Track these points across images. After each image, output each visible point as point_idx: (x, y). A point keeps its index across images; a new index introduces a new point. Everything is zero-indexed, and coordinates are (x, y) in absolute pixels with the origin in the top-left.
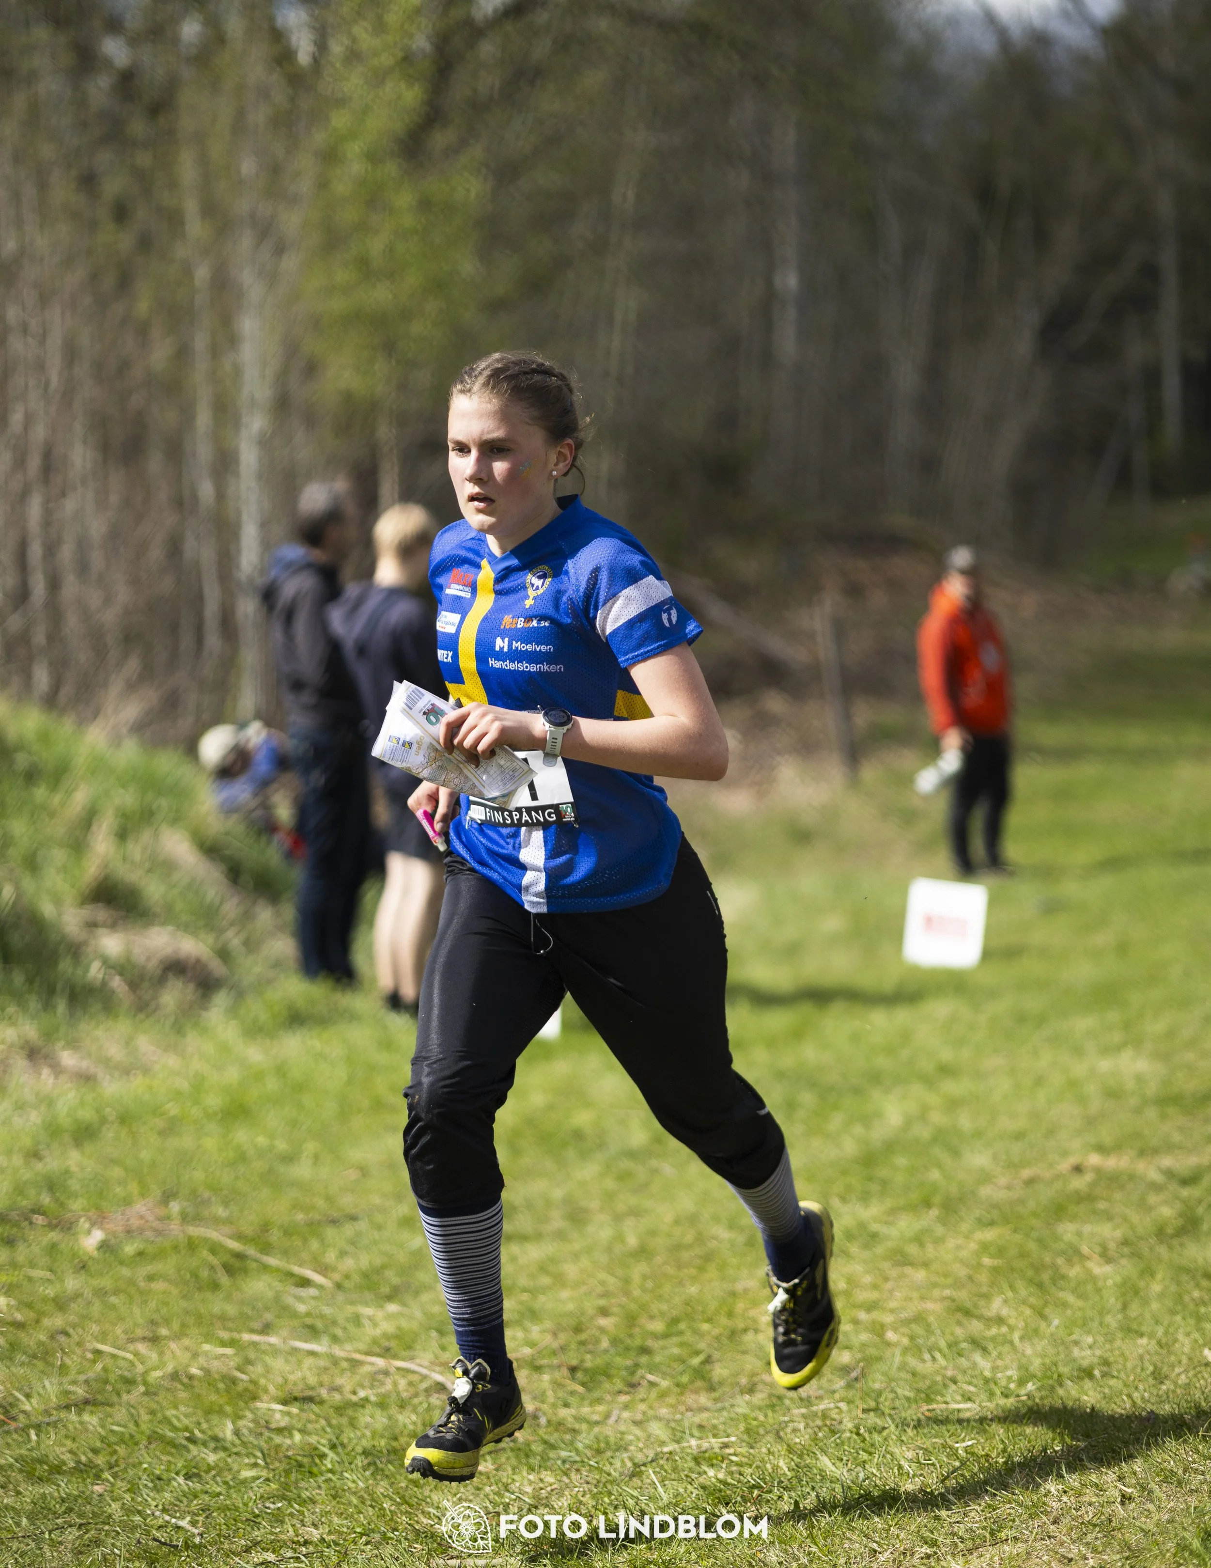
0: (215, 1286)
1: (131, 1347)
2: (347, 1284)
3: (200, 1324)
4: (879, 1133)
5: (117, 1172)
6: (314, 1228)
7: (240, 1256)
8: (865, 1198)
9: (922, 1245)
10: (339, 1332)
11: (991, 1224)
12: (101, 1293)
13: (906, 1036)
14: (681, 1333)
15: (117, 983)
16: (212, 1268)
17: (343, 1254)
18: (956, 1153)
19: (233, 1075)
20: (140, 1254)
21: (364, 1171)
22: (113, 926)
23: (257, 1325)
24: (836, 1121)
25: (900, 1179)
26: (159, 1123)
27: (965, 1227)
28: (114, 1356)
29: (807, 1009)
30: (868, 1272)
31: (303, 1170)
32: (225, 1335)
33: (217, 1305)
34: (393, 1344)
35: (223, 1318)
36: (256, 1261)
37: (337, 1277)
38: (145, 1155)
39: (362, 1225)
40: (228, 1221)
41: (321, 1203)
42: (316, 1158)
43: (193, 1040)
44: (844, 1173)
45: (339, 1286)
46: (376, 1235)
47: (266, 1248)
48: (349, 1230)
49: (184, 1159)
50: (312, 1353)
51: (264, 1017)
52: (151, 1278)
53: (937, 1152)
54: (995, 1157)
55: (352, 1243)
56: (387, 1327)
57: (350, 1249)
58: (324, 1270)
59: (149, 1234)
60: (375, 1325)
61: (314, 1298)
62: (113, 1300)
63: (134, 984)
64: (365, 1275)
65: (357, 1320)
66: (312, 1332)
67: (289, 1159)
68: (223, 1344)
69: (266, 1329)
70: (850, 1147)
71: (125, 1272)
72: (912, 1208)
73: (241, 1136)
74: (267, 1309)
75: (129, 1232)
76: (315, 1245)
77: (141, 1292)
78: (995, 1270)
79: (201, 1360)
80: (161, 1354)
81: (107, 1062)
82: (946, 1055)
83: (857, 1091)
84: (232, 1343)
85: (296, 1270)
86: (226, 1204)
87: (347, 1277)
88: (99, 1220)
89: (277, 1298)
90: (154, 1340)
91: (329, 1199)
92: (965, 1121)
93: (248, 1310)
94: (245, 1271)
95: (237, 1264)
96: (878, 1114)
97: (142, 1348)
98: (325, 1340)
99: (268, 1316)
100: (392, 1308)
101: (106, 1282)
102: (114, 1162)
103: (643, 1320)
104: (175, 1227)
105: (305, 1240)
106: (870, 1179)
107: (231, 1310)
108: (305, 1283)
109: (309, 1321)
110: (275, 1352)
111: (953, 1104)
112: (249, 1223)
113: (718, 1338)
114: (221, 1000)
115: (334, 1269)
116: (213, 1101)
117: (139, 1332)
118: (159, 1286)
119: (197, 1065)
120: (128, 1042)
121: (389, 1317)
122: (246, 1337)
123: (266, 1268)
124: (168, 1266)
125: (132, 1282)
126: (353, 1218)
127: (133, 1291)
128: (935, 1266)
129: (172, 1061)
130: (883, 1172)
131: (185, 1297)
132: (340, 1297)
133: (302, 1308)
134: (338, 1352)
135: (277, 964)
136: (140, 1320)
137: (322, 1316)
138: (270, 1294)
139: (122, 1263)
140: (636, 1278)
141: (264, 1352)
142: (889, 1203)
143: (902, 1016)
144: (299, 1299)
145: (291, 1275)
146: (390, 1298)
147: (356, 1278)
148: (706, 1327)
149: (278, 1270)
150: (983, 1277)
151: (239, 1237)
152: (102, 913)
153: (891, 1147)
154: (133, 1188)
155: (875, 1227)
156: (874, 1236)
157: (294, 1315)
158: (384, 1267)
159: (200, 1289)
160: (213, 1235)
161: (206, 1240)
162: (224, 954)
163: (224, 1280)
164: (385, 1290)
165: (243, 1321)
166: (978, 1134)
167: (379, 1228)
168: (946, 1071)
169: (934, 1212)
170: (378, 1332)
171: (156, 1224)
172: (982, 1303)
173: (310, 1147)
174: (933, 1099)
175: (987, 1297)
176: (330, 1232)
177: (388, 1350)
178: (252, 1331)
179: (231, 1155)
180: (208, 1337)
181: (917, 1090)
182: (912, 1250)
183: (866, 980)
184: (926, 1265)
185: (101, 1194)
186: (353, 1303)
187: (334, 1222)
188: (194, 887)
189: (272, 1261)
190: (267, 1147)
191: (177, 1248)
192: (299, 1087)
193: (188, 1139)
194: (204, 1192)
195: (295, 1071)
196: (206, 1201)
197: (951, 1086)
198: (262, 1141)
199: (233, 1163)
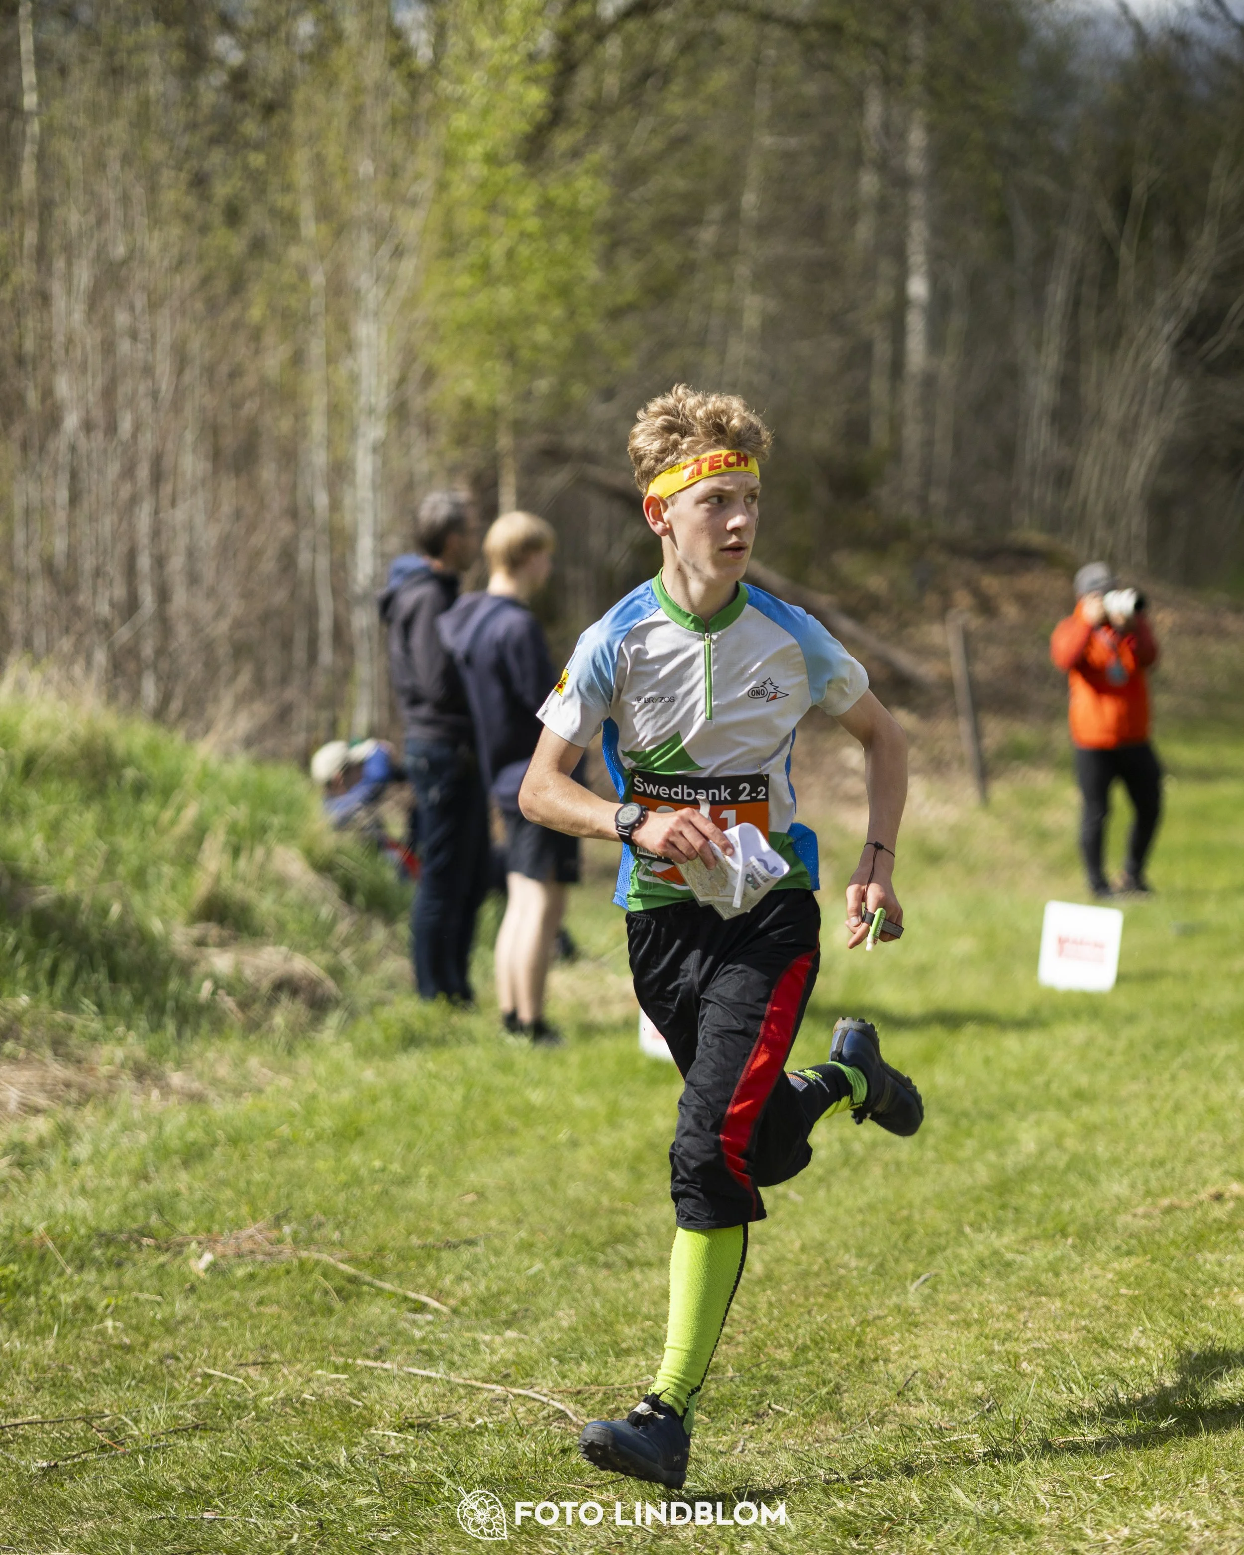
0: (329, 1311)
1: (242, 1371)
2: (465, 1310)
3: (312, 1349)
4: (1011, 1161)
5: (228, 1194)
6: (429, 1252)
7: (353, 1280)
8: (999, 1226)
9: (1057, 1275)
10: (456, 1358)
11: (1129, 1253)
12: (211, 1317)
13: (1040, 1061)
14: (808, 1362)
15: (228, 1003)
16: (326, 1292)
17: (460, 1279)
18: (1093, 1181)
19: (346, 1095)
20: (252, 1277)
21: (481, 1195)
22: (222, 944)
23: (372, 1351)
24: (970, 1146)
25: (1035, 1206)
26: (271, 1145)
27: (1101, 1256)
28: (225, 1381)
29: (937, 1032)
30: (1002, 1303)
31: (418, 1193)
32: (340, 1361)
33: (330, 1330)
34: (512, 1370)
35: (336, 1343)
36: (371, 1285)
37: (452, 1302)
38: (257, 1177)
39: (479, 1250)
40: (341, 1244)
41: (438, 1228)
42: (432, 1181)
43: (304, 1061)
44: (978, 1200)
45: (455, 1311)
46: (493, 1260)
47: (381, 1273)
48: (466, 1254)
49: (297, 1181)
50: (429, 1379)
51: (377, 1036)
52: (260, 1303)
53: (1073, 1178)
54: (1133, 1186)
55: (468, 1267)
56: (507, 1353)
57: (468, 1273)
58: (441, 1295)
59: (260, 1258)
60: (493, 1352)
61: (429, 1323)
62: (225, 1324)
63: (244, 1005)
64: (482, 1301)
65: (475, 1346)
66: (429, 1358)
67: (405, 1181)
68: (337, 1370)
69: (381, 1354)
70: (983, 1174)
71: (236, 1294)
72: (1048, 1237)
73: (355, 1157)
74: (382, 1334)
75: (239, 1255)
76: (431, 1269)
77: (251, 1316)
78: (1134, 1299)
79: (314, 1385)
80: (273, 1379)
81: (215, 1082)
82: (1083, 1081)
83: (991, 1117)
84: (345, 1368)
85: (412, 1295)
86: (338, 1226)
87: (464, 1302)
88: (210, 1242)
89: (392, 1324)
90: (266, 1364)
91: (447, 1224)
92: (1101, 1149)
93: (362, 1336)
94: (359, 1295)
95: (350, 1287)
96: (1013, 1140)
97: (252, 1372)
98: (442, 1366)
99: (383, 1341)
100: (510, 1334)
101: (216, 1305)
102: (224, 1183)
103: (770, 1350)
104: (287, 1249)
105: (422, 1266)
106: (1003, 1207)
107: (345, 1335)
108: (421, 1308)
109: (425, 1347)
110: (391, 1378)
111: (1089, 1131)
112: (363, 1248)
113: (847, 1368)
114: (334, 1019)
115: (449, 1294)
116: (326, 1123)
117: (251, 1358)
118: (270, 1310)
119: (310, 1086)
120: (239, 1062)
121: (506, 1343)
122: (359, 1362)
123: (380, 1291)
124: (280, 1289)
125: (242, 1305)
126: (471, 1243)
127: (244, 1315)
128: (1070, 1298)
129: (285, 1081)
130: (1016, 1200)
131: (296, 1320)
132: (457, 1321)
133: (418, 1334)
134: (455, 1378)
135: (391, 985)
136: (251, 1345)
137: (438, 1342)
138: (384, 1319)
139: (233, 1287)
140: (763, 1307)
141: (380, 1378)
142: (1023, 1232)
143: (1035, 1040)
144: (414, 1323)
145: (406, 1299)
146: (508, 1324)
147: (473, 1303)
148: (836, 1355)
149: (393, 1294)
150: (1121, 1307)
151: (352, 1260)
152: (213, 930)
153: (1024, 1174)
154: (245, 1210)
155: (1009, 1256)
156: (1008, 1264)
157: (410, 1340)
158: (500, 1293)
159: (313, 1314)
160: (325, 1258)
161: (317, 1263)
162: (337, 973)
163: (338, 1305)
164: (503, 1316)
165: (357, 1346)
166: (1115, 1161)
167: (497, 1253)
168: (1080, 1095)
169: (1070, 1241)
170: (496, 1358)
171: (267, 1247)
172: (1120, 1334)
173: (425, 1171)
174: (1070, 1126)
175: (1125, 1327)
176: (446, 1256)
177: (507, 1376)
178: (367, 1356)
179: (343, 1177)
180: (321, 1362)
181: (1052, 1115)
182: (1046, 1278)
183: (998, 1004)
184: (1062, 1295)
185: (211, 1215)
186: (469, 1329)
187: (451, 1246)
188: (305, 904)
189: (387, 1286)
190: (383, 1170)
191: (288, 1272)
192: (415, 1109)
193: (301, 1163)
194: (318, 1216)
195: (411, 1093)
196: (320, 1225)
197: (1087, 1113)
198: (377, 1164)
199: (346, 1186)
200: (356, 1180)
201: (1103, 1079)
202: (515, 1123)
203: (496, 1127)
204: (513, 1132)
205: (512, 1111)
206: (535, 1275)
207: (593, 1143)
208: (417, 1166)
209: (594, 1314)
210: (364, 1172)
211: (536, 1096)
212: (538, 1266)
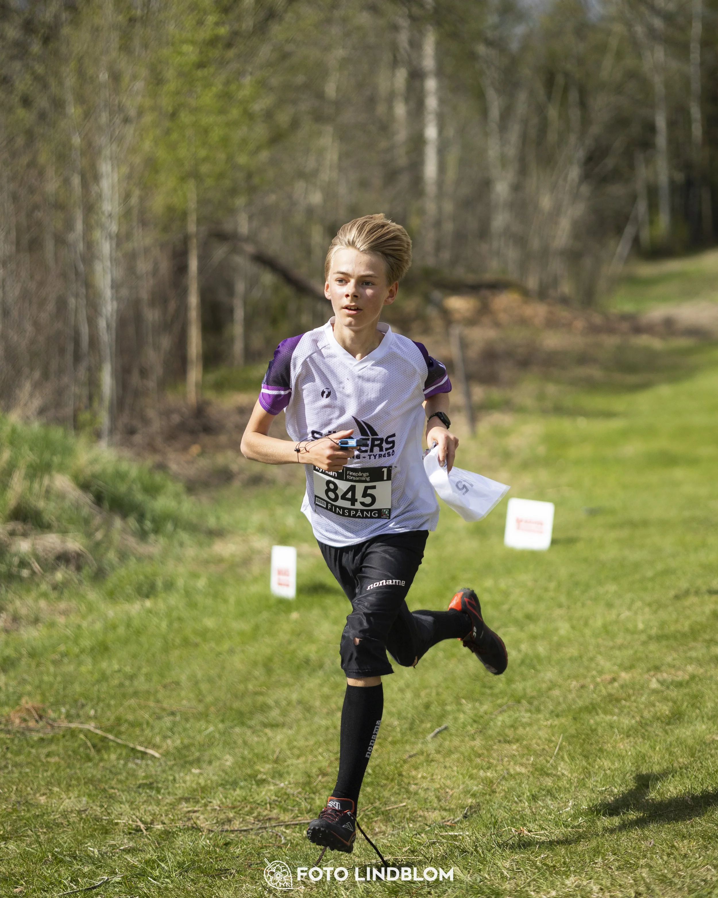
0: (89, 759)
7: (104, 739)
8: (481, 698)
9: (515, 729)
11: (558, 715)
12: (19, 766)
13: (506, 595)
16: (87, 747)
17: (165, 737)
18: (536, 670)
19: (98, 625)
20: (42, 740)
22: (25, 534)
25: (502, 686)
26: (55, 657)
31: (141, 684)
33: (89, 771)
35: (93, 779)
36: (113, 741)
37: (163, 751)
38: (46, 678)
39: (177, 718)
40: (95, 717)
41: (152, 706)
42: (148, 677)
46: (185, 725)
47: (120, 734)
48: (169, 722)
49: (69, 679)
52: (48, 755)
54: (560, 673)
55: (170, 730)
56: (192, 783)
57: (169, 734)
58: (155, 746)
62: (27, 770)
64: (178, 750)
67: (133, 677)
71: (33, 751)
73: (104, 664)
74: (119, 773)
76: (148, 732)
77: (43, 764)
82: (531, 608)
85: (138, 748)
86: (94, 707)
87: (169, 751)
91: (158, 703)
92: (541, 649)
93: (108, 774)
94: (106, 748)
95: (101, 743)
100: (195, 770)
101: (22, 758)
102: (26, 681)
105: (143, 730)
107: (98, 774)
108: (144, 756)
111: (534, 638)
112: (108, 719)
115: (160, 746)
118: (54, 760)
121: (193, 777)
123: (119, 745)
124: (59, 747)
125: (37, 758)
126: (172, 714)
127: (38, 764)
130: (491, 683)
131: (68, 766)
133: (141, 772)
136: (42, 783)
139: (32, 746)
144: (140, 767)
145: (133, 750)
146: (194, 765)
147: (173, 752)
149: (124, 746)
151: (102, 727)
152: (19, 526)
154: (39, 698)
158: (189, 746)
160: (86, 726)
161: (83, 730)
163: (94, 755)
166: (549, 658)
167: (188, 721)
170: (186, 787)
173: (144, 670)
179: (97, 676)
181: (512, 629)
188: (74, 508)
190: (119, 671)
191: (64, 736)
192: (138, 633)
193: (71, 668)
194: (83, 701)
195: (136, 623)
196: (83, 706)
197: (532, 628)
198: (116, 667)
199: (98, 681)
200: (104, 678)
201: (542, 607)
202: (198, 640)
203: (186, 642)
204: (197, 645)
205: (196, 632)
206: (210, 734)
207: (243, 651)
208: (139, 668)
209: (244, 758)
210: (108, 672)
211: (209, 623)
212: (211, 728)
